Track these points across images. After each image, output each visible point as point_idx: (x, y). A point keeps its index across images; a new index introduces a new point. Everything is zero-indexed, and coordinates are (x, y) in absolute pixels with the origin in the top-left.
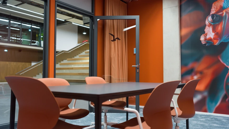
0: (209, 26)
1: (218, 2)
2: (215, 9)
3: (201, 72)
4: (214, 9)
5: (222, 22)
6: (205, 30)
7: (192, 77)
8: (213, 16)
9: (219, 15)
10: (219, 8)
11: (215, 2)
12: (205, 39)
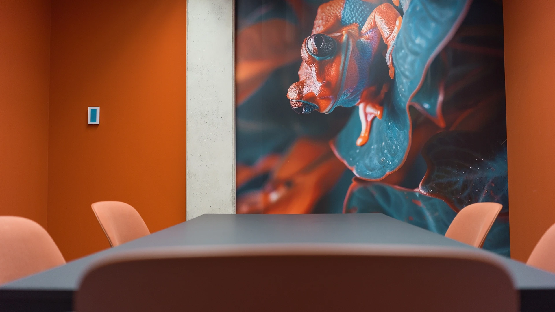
0: (309, 64)
1: (330, 6)
2: (324, 23)
3: (288, 183)
4: (321, 21)
5: (340, 56)
6: (299, 73)
7: (267, 194)
8: (318, 39)
9: (332, 38)
10: (332, 20)
11: (324, 5)
12: (300, 97)
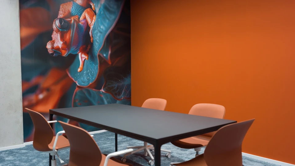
0: (57, 32)
1: (66, 5)
2: (63, 13)
3: (48, 90)
4: (62, 12)
5: (70, 30)
6: (52, 36)
7: (37, 95)
8: (61, 20)
9: (67, 21)
10: (67, 13)
11: (63, 4)
12: (53, 48)
